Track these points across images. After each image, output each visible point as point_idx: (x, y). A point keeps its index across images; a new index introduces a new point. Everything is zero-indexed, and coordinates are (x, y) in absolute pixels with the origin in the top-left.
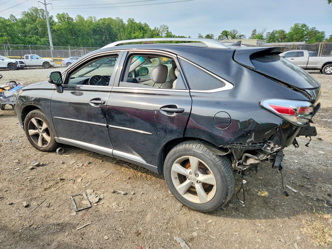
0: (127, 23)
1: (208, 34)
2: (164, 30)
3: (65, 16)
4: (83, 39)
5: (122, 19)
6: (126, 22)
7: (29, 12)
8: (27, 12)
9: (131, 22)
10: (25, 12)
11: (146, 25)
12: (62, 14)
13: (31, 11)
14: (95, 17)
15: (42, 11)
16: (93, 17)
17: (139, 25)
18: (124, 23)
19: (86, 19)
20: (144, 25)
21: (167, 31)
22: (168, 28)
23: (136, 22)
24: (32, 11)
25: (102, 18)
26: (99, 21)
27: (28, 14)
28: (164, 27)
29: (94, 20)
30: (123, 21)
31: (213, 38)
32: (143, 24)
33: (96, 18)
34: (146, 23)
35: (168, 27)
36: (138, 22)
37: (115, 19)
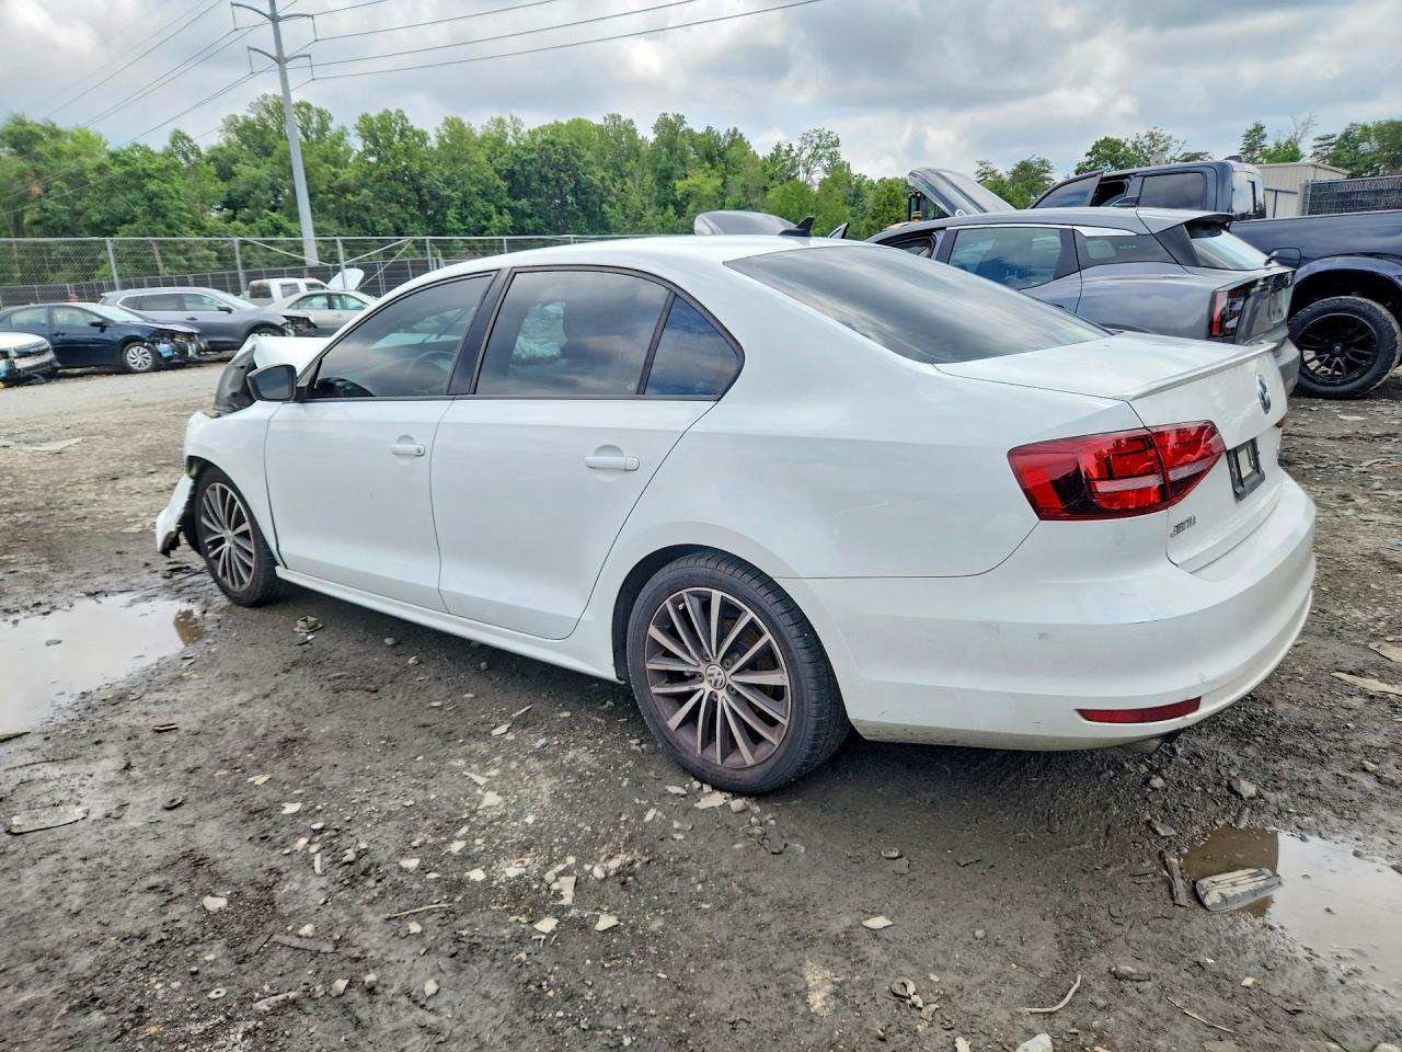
0: (651, 137)
1: (1026, 159)
2: (821, 152)
3: (393, 125)
4: (466, 217)
5: (631, 122)
6: (647, 133)
7: (252, 116)
8: (241, 120)
9: (670, 129)
10: (235, 117)
11: (736, 139)
12: (381, 118)
13: (259, 115)
14: (516, 121)
15: (303, 110)
16: (508, 120)
17: (705, 139)
18: (640, 137)
19: (479, 133)
20: (728, 139)
21: (833, 157)
22: (836, 143)
23: (690, 131)
24: (265, 115)
25: (547, 123)
26: (533, 134)
27: (248, 125)
28: (818, 141)
29: (511, 133)
30: (635, 130)
31: (1047, 175)
32: (722, 134)
33: (522, 125)
34: (735, 130)
35: (838, 141)
36: (699, 130)
37: (601, 122)
